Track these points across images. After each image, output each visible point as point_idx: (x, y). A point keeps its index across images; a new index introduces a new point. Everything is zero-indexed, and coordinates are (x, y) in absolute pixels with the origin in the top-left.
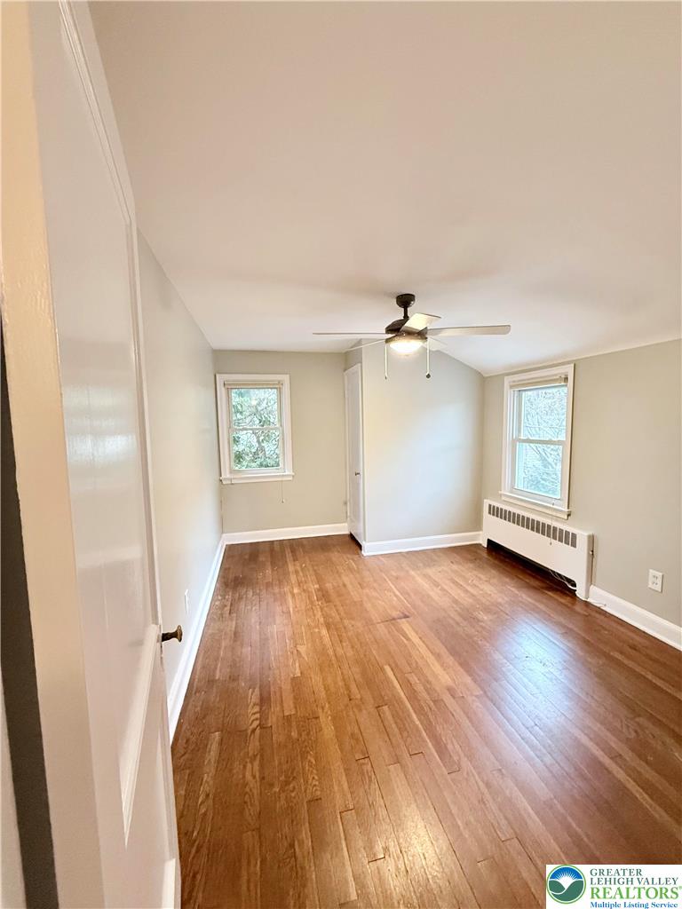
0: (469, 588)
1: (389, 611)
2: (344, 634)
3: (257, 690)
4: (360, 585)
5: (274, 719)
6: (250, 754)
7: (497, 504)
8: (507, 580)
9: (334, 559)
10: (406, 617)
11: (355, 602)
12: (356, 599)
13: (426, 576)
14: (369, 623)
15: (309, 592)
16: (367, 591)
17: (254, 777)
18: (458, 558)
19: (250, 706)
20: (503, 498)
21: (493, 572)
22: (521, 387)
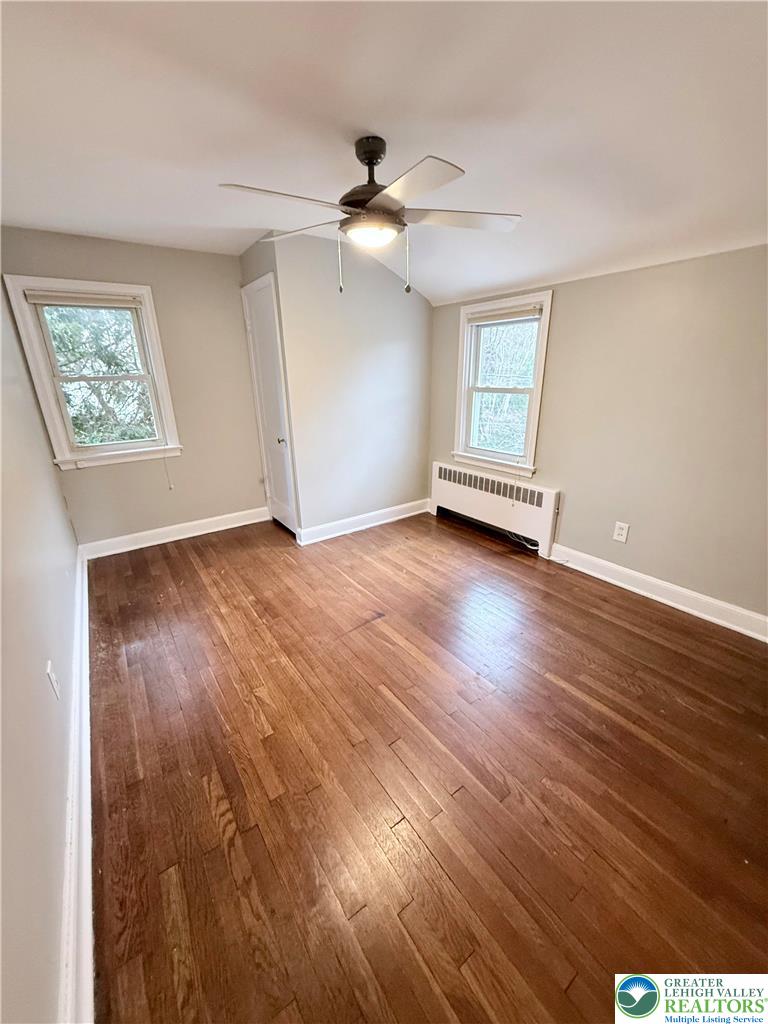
0: (436, 566)
1: (358, 613)
2: (313, 657)
3: (215, 776)
4: (310, 585)
5: (257, 812)
6: (240, 882)
7: (449, 467)
8: (470, 549)
9: (263, 556)
10: (380, 615)
11: (311, 609)
12: (311, 604)
13: (383, 559)
14: (339, 634)
15: (243, 608)
16: (323, 592)
17: (258, 917)
18: (411, 532)
19: (214, 805)
20: (456, 459)
21: (452, 542)
22: (481, 320)
